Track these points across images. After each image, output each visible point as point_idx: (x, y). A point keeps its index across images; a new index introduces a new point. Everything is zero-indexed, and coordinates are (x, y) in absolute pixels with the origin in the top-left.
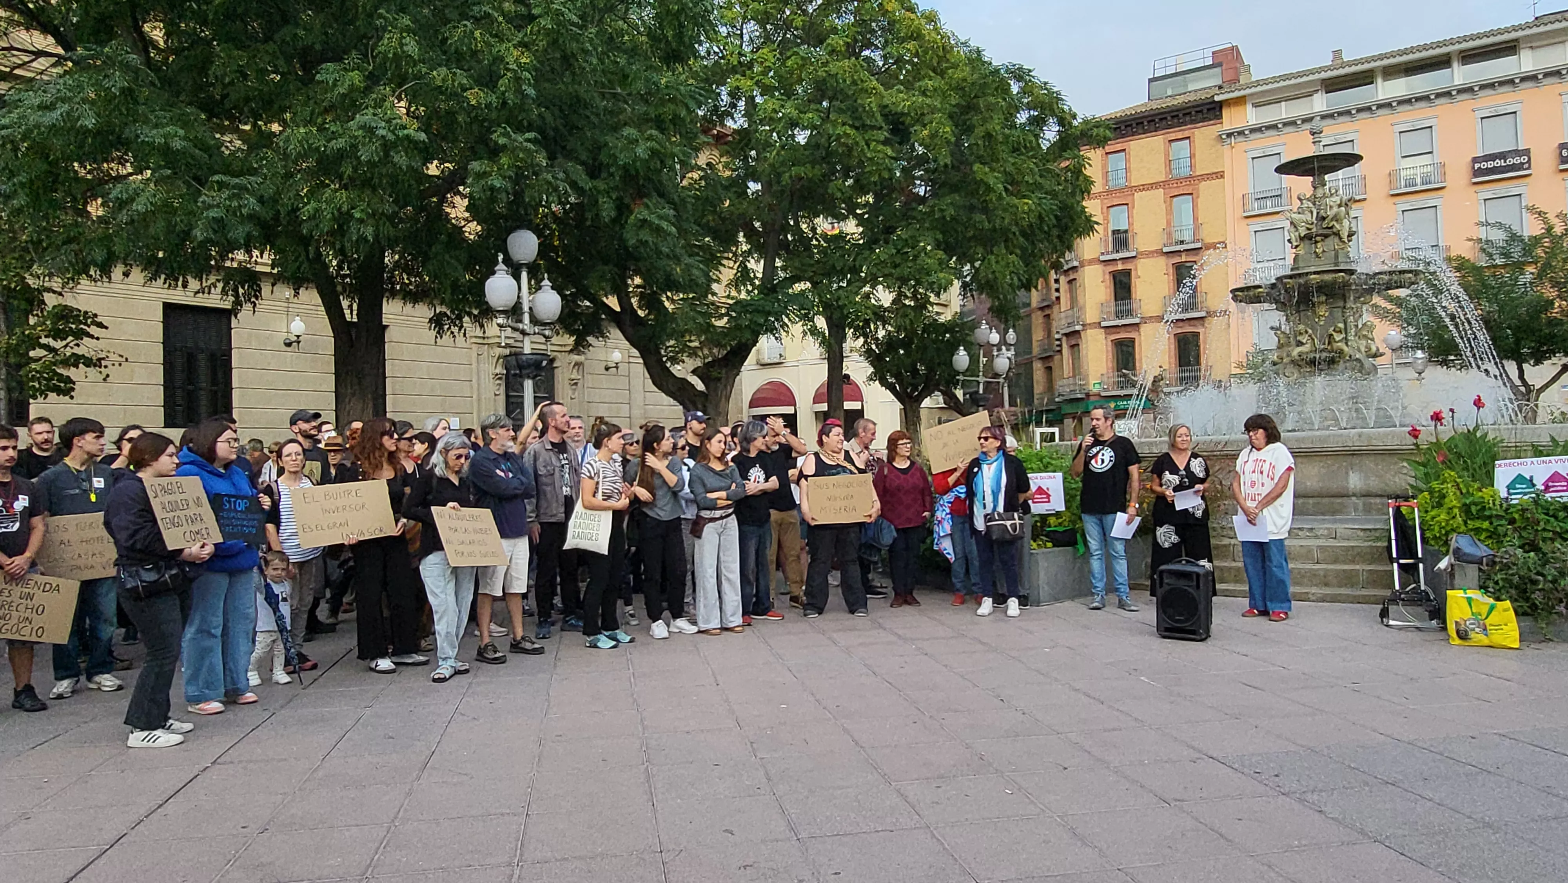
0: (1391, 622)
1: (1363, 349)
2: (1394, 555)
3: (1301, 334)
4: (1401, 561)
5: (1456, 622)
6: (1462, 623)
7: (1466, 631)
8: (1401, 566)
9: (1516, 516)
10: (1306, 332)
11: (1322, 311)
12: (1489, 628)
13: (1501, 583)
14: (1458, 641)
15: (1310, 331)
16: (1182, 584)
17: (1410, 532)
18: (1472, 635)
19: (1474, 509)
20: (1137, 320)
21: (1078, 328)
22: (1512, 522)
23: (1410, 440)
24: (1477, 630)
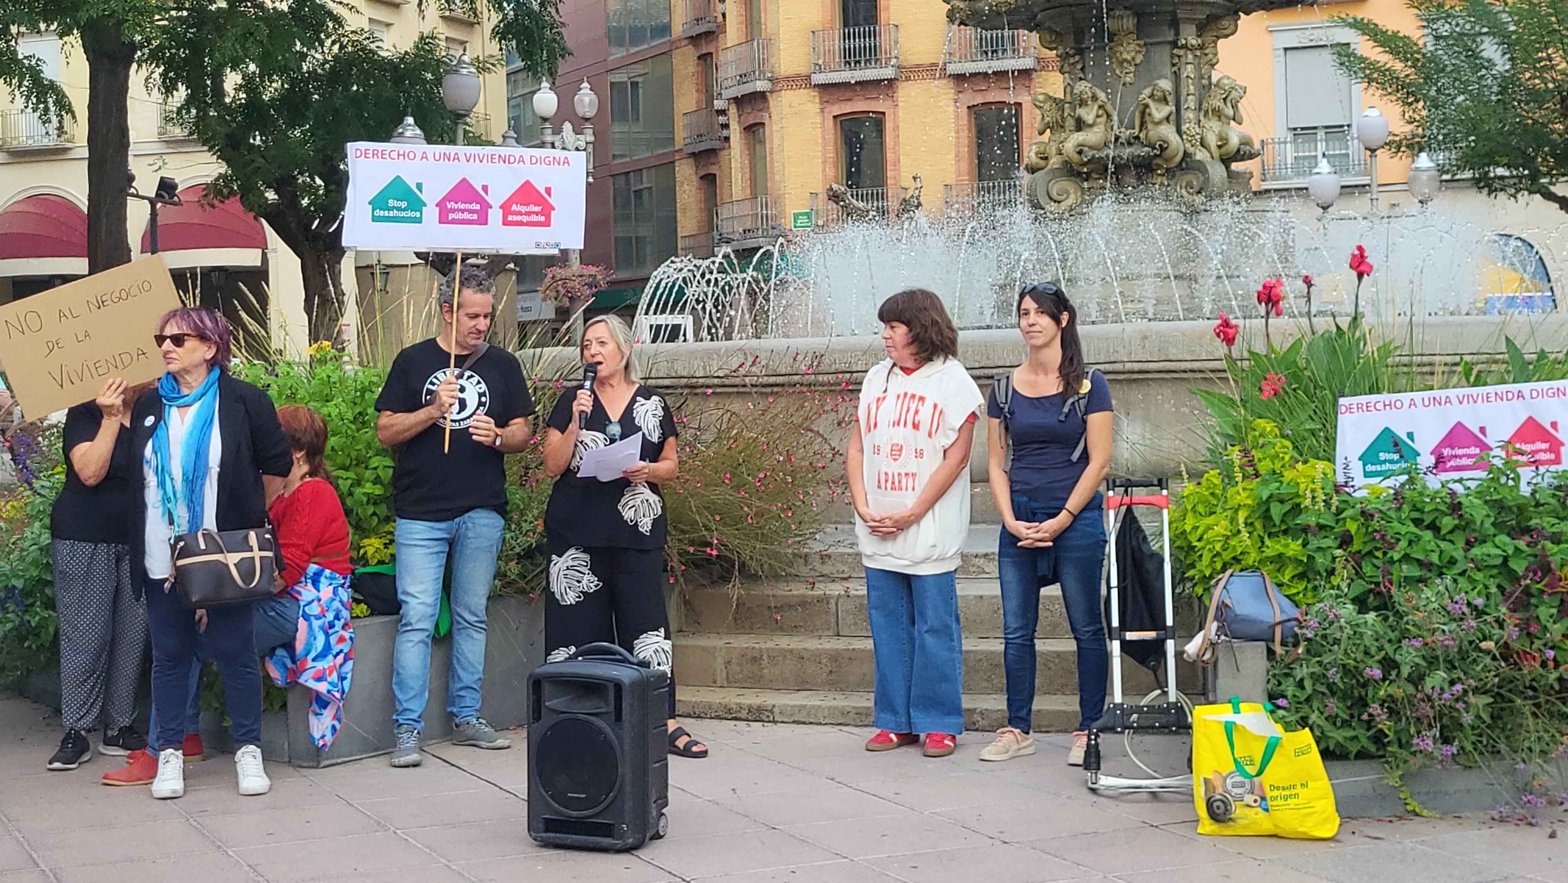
0: (1105, 781)
1: (1212, 141)
2: (1115, 623)
3: (1083, 103)
4: (1130, 636)
5: (1206, 781)
6: (1218, 783)
7: (1225, 803)
8: (1126, 646)
9: (1352, 527)
10: (1094, 98)
11: (1130, 50)
12: (1269, 794)
13: (1308, 684)
14: (1207, 826)
15: (1102, 96)
16: (581, 708)
17: (1151, 566)
18: (1238, 811)
19: (1277, 511)
20: (888, 73)
21: (761, 86)
22: (1345, 540)
23: (1221, 349)
24: (1249, 799)
